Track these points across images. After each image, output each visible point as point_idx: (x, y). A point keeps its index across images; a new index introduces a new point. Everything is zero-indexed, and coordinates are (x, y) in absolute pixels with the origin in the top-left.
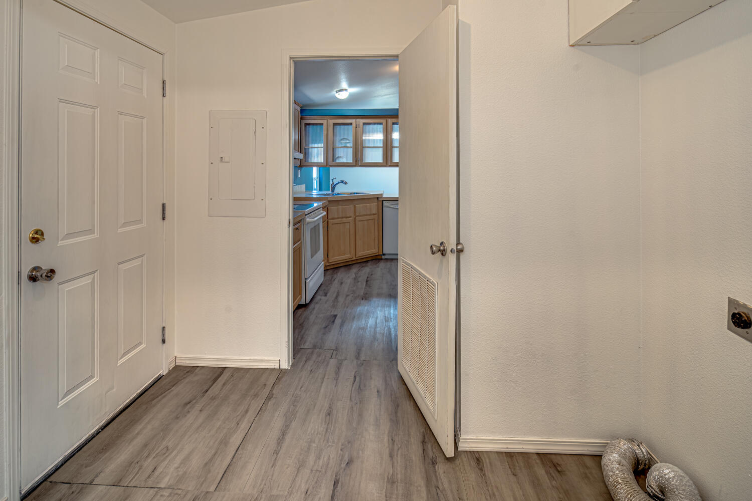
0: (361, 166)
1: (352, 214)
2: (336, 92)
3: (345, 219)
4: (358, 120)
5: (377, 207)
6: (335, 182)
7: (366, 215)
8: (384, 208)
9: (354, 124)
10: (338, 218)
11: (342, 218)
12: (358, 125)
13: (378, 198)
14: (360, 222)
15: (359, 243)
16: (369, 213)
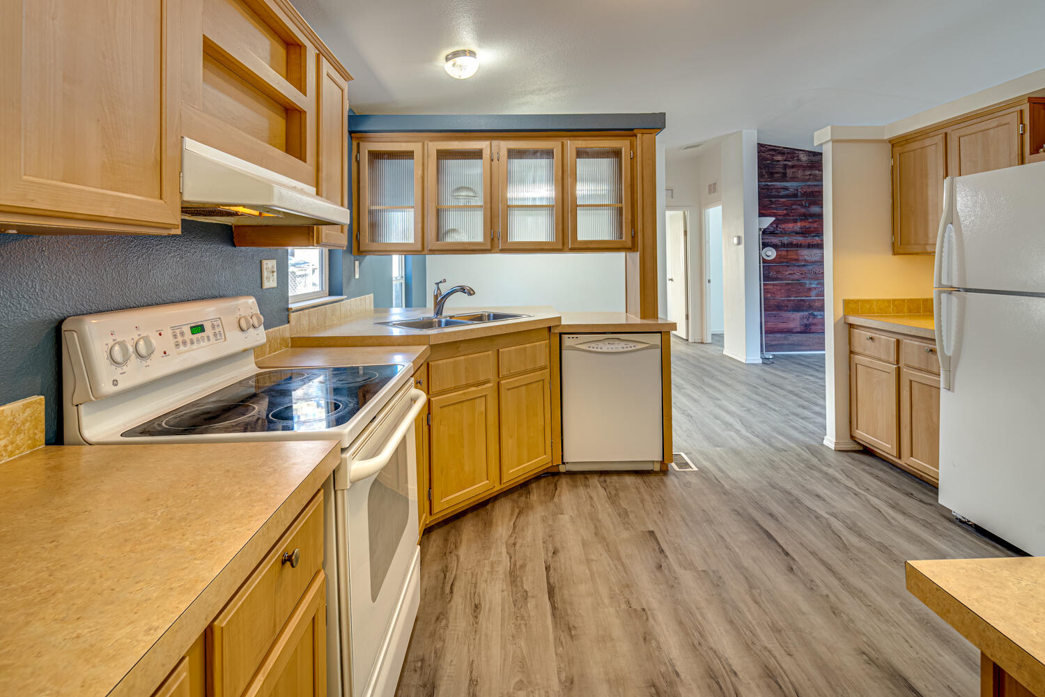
0: (503, 251)
1: (492, 376)
2: (447, 59)
3: (473, 389)
4: (495, 143)
5: (548, 350)
6: (445, 289)
7: (525, 372)
8: (564, 352)
9: (486, 154)
10: (456, 389)
11: (468, 386)
12: (495, 157)
13: (550, 328)
14: (509, 392)
15: (508, 443)
16: (530, 367)
